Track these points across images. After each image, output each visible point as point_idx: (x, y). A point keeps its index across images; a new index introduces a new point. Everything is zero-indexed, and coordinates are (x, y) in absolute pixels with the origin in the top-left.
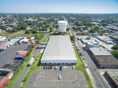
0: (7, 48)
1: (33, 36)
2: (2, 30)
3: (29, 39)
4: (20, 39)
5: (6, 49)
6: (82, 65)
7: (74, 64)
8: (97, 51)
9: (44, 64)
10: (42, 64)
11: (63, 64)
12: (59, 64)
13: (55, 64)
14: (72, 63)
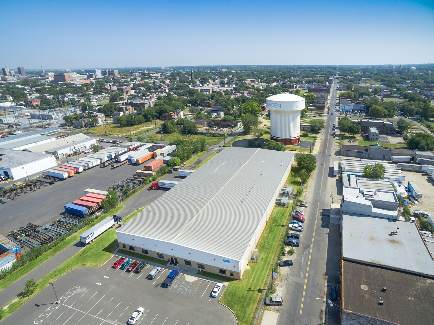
0: (72, 174)
1: (171, 144)
2: (104, 119)
3: (152, 153)
4: (126, 149)
5: (70, 177)
6: (260, 291)
7: (228, 275)
8: (372, 239)
9: (127, 249)
10: (121, 247)
11: (188, 263)
12: (174, 261)
13: (161, 256)
14: (223, 271)
